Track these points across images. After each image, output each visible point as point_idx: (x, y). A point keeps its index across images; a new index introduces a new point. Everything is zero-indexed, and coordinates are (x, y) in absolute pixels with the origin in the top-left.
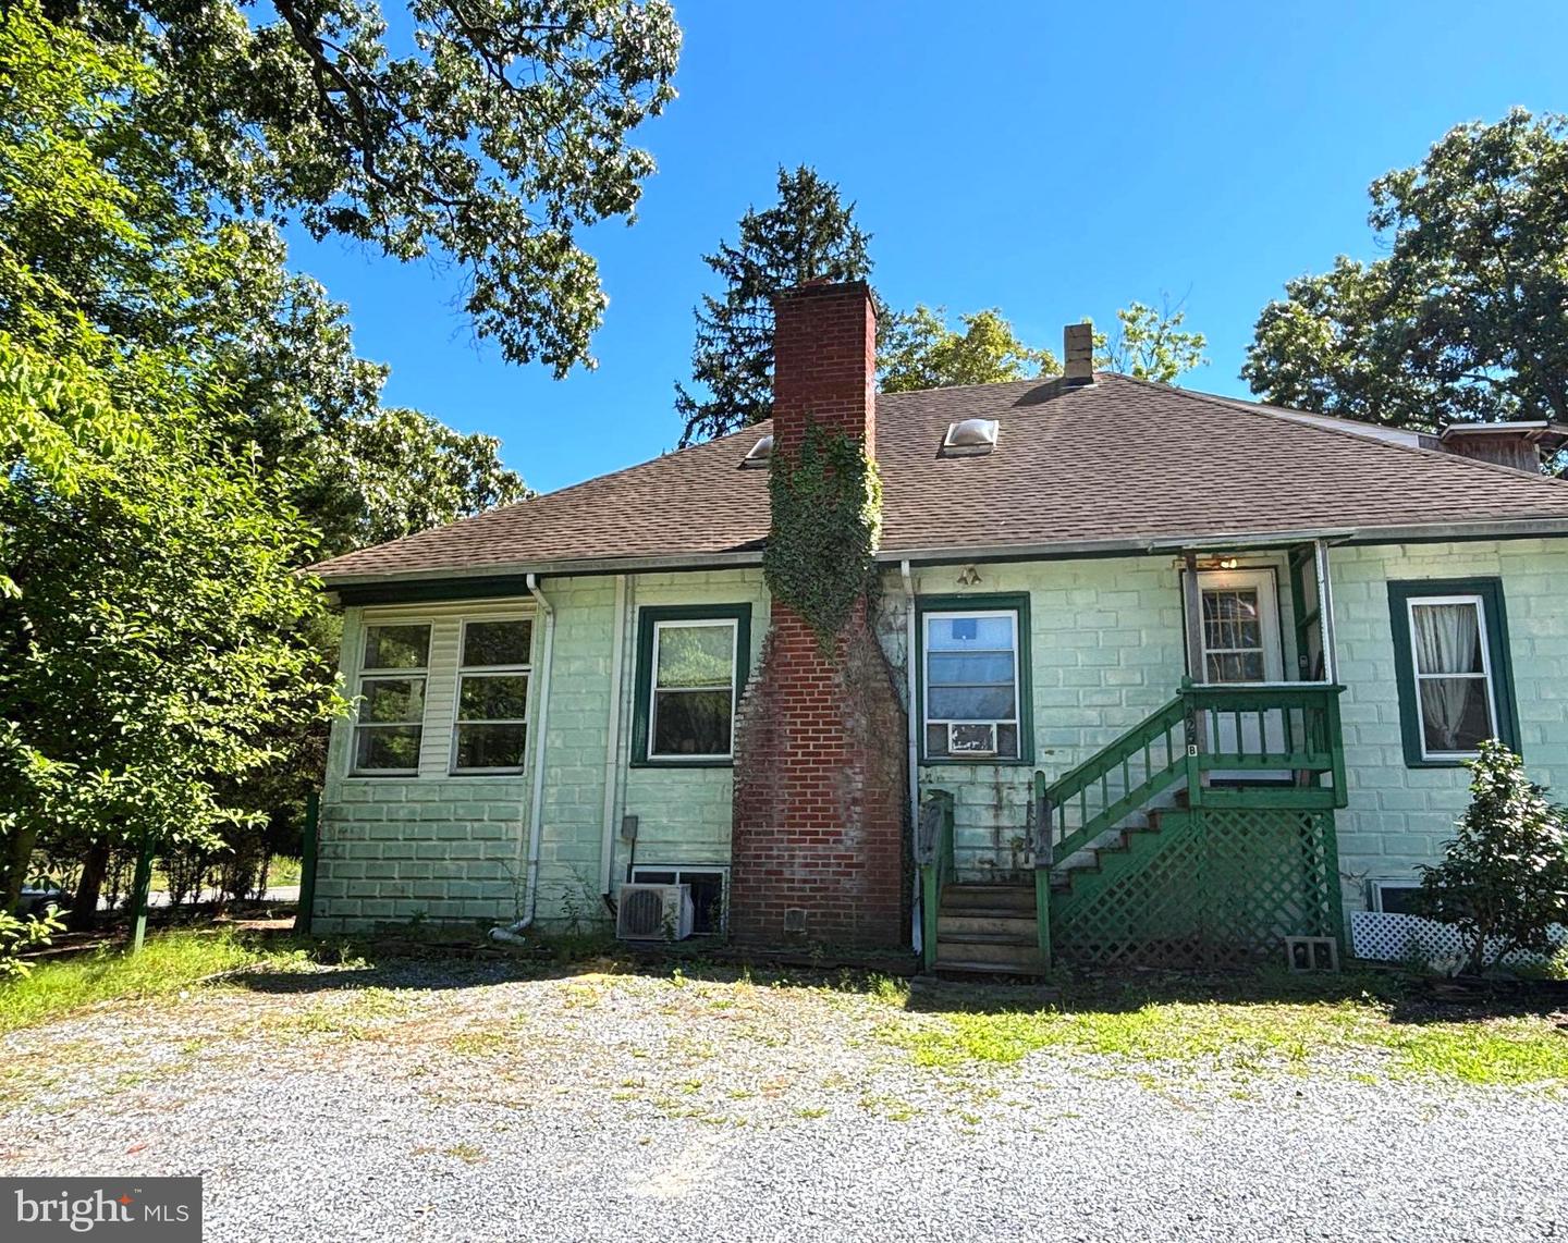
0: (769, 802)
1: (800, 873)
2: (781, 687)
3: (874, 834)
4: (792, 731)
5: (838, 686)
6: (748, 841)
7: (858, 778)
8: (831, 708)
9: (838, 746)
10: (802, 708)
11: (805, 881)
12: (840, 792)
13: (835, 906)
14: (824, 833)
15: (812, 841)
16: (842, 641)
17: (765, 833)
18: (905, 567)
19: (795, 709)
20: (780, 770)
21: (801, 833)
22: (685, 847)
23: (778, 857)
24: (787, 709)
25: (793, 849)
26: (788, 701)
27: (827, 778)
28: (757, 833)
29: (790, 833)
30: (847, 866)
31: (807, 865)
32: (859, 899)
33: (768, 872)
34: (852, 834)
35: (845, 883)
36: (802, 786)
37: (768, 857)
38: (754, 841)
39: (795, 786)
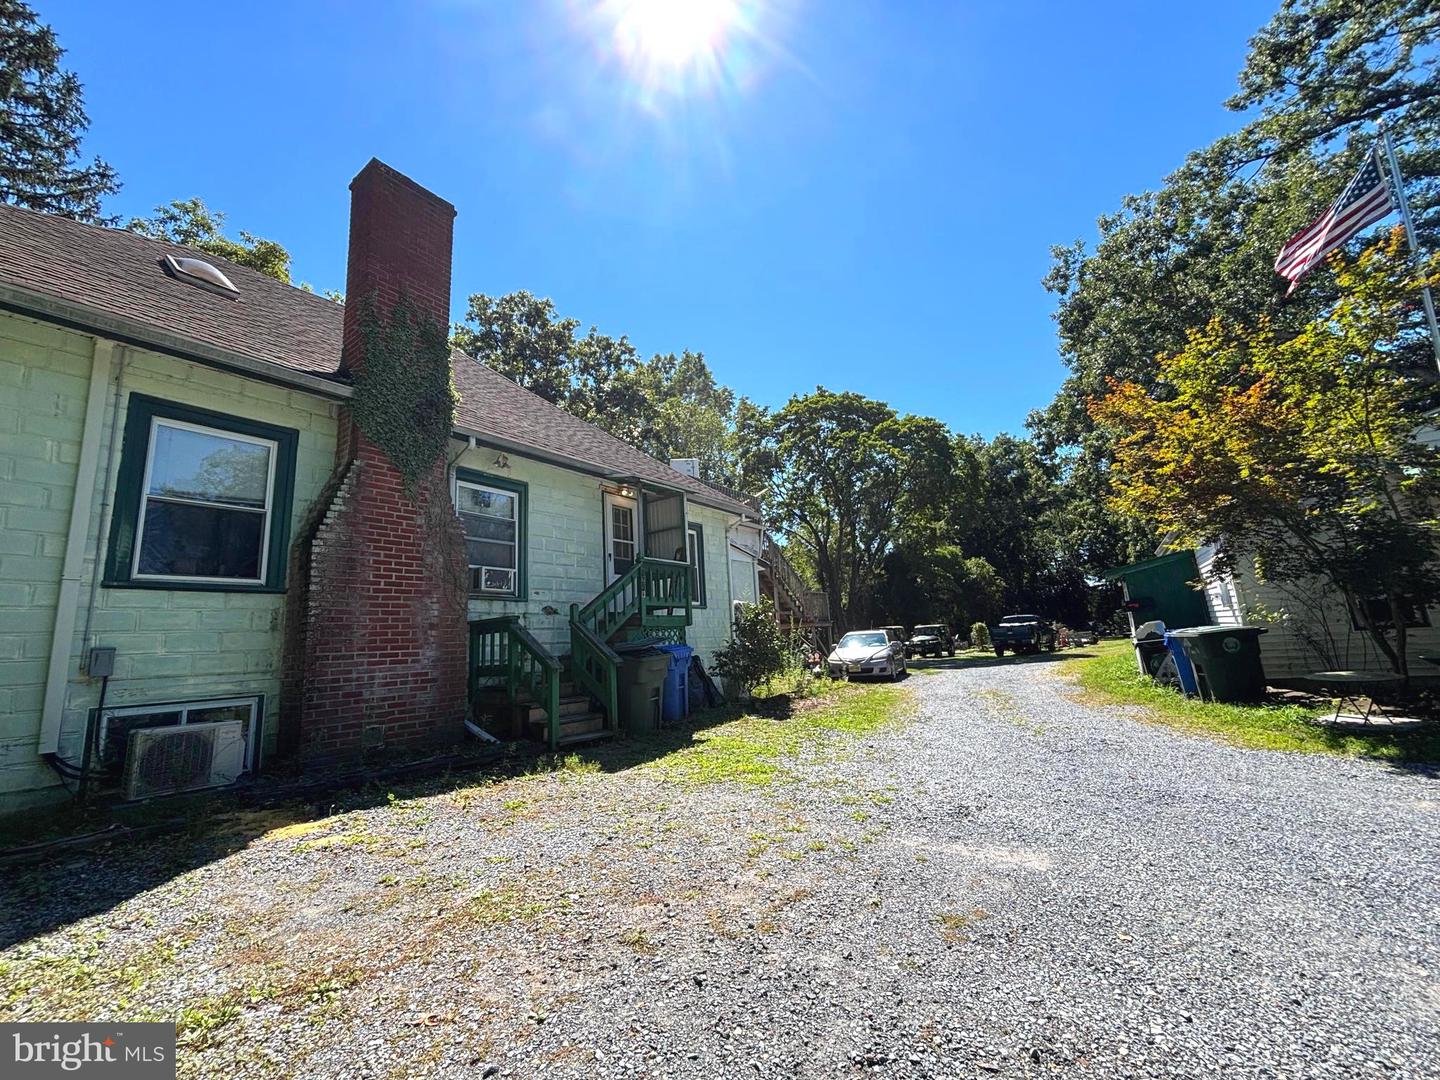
0: (349, 627)
1: (379, 692)
2: (366, 519)
3: (447, 653)
4: (375, 562)
5: (420, 526)
6: (324, 666)
7: (435, 606)
8: (412, 545)
9: (418, 579)
10: (386, 542)
11: (384, 699)
12: (419, 619)
13: (410, 718)
14: (404, 655)
15: (391, 663)
16: (426, 489)
17: (343, 657)
18: (473, 442)
19: (379, 541)
20: (362, 597)
21: (381, 656)
22: (192, 681)
23: (358, 679)
24: (371, 541)
25: (374, 671)
26: (372, 534)
27: (407, 606)
28: (334, 658)
29: (371, 656)
30: (423, 681)
31: (387, 684)
32: (433, 708)
33: (347, 695)
34: (429, 654)
35: (421, 696)
36: (384, 613)
37: (345, 680)
38: (330, 666)
39: (377, 613)
